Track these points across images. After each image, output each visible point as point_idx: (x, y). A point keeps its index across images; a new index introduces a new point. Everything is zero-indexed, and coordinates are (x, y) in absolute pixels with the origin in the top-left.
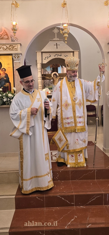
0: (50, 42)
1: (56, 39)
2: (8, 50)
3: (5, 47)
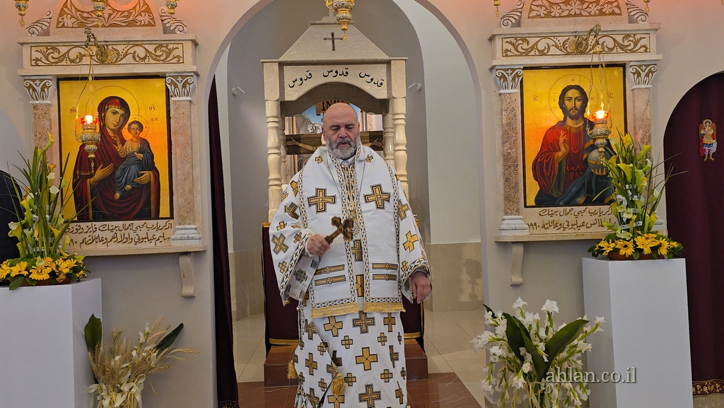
0: (310, 29)
1: (331, 18)
2: (152, 61)
3: (141, 52)
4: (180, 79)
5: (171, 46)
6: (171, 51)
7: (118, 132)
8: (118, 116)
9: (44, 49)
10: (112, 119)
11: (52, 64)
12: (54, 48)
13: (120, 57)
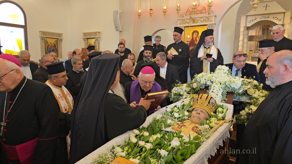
2: (205, 22)
3: (202, 20)
4: (211, 26)
5: (209, 18)
6: (209, 19)
7: (196, 39)
8: (196, 35)
9: (182, 20)
10: (195, 36)
11: (184, 24)
12: (184, 20)
13: (198, 21)
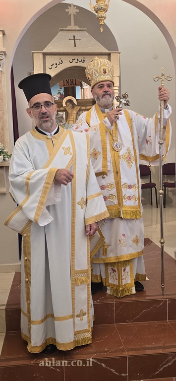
0: (60, 33)
1: (73, 27)
